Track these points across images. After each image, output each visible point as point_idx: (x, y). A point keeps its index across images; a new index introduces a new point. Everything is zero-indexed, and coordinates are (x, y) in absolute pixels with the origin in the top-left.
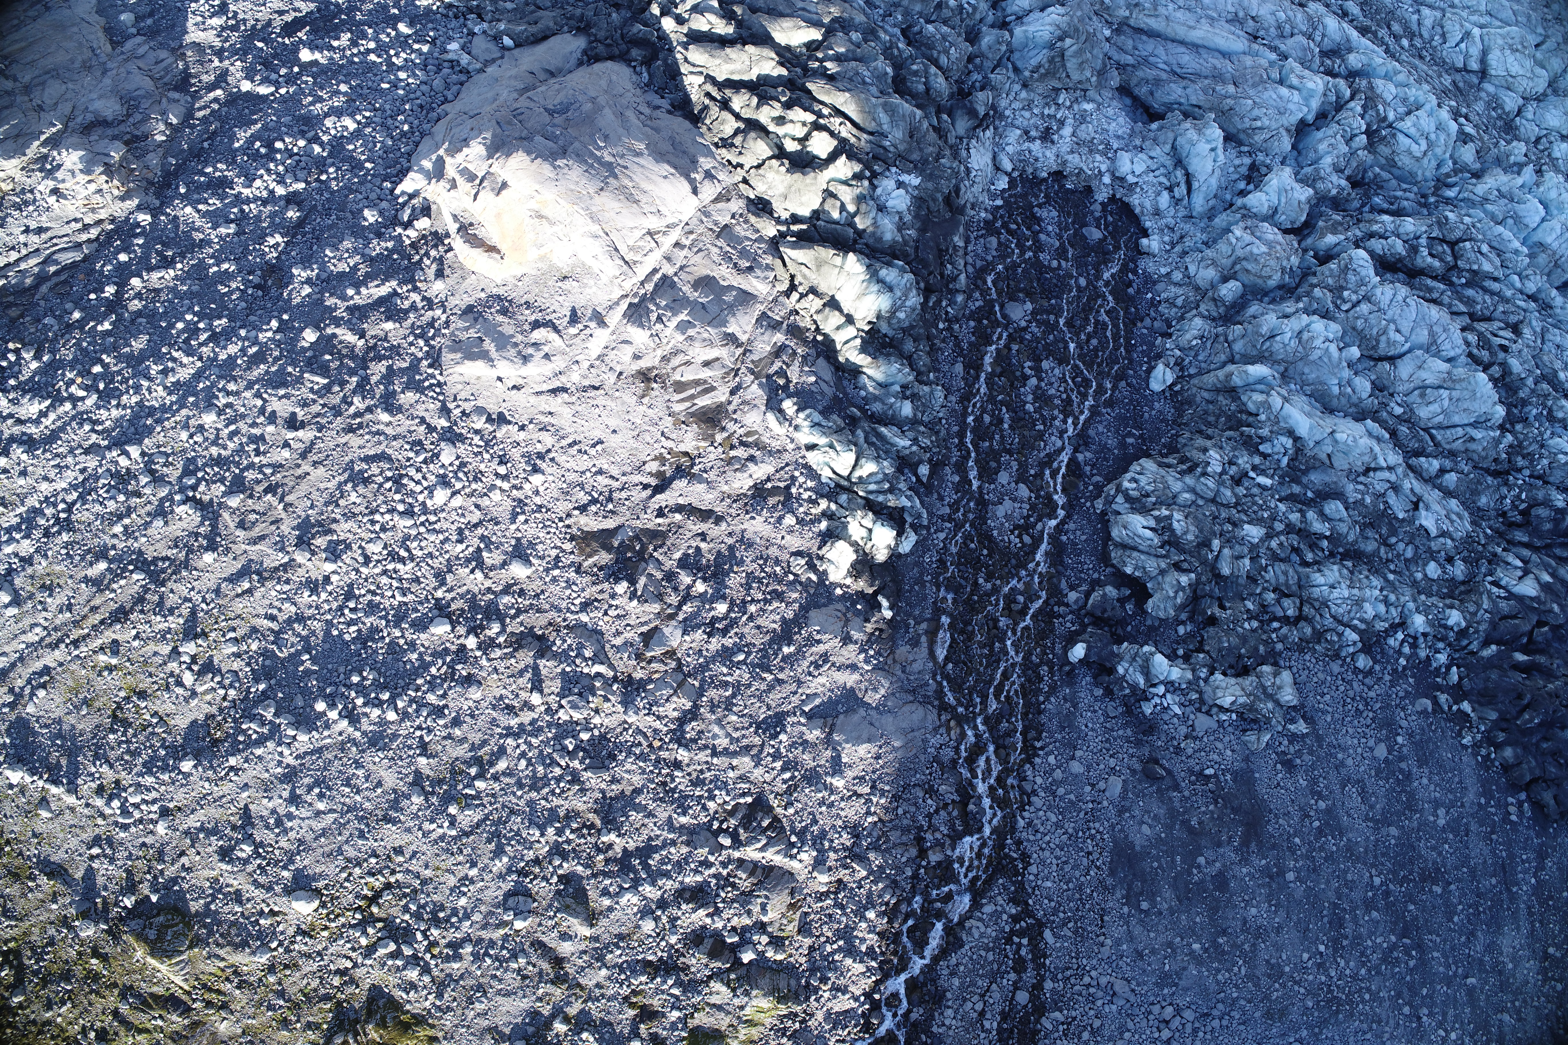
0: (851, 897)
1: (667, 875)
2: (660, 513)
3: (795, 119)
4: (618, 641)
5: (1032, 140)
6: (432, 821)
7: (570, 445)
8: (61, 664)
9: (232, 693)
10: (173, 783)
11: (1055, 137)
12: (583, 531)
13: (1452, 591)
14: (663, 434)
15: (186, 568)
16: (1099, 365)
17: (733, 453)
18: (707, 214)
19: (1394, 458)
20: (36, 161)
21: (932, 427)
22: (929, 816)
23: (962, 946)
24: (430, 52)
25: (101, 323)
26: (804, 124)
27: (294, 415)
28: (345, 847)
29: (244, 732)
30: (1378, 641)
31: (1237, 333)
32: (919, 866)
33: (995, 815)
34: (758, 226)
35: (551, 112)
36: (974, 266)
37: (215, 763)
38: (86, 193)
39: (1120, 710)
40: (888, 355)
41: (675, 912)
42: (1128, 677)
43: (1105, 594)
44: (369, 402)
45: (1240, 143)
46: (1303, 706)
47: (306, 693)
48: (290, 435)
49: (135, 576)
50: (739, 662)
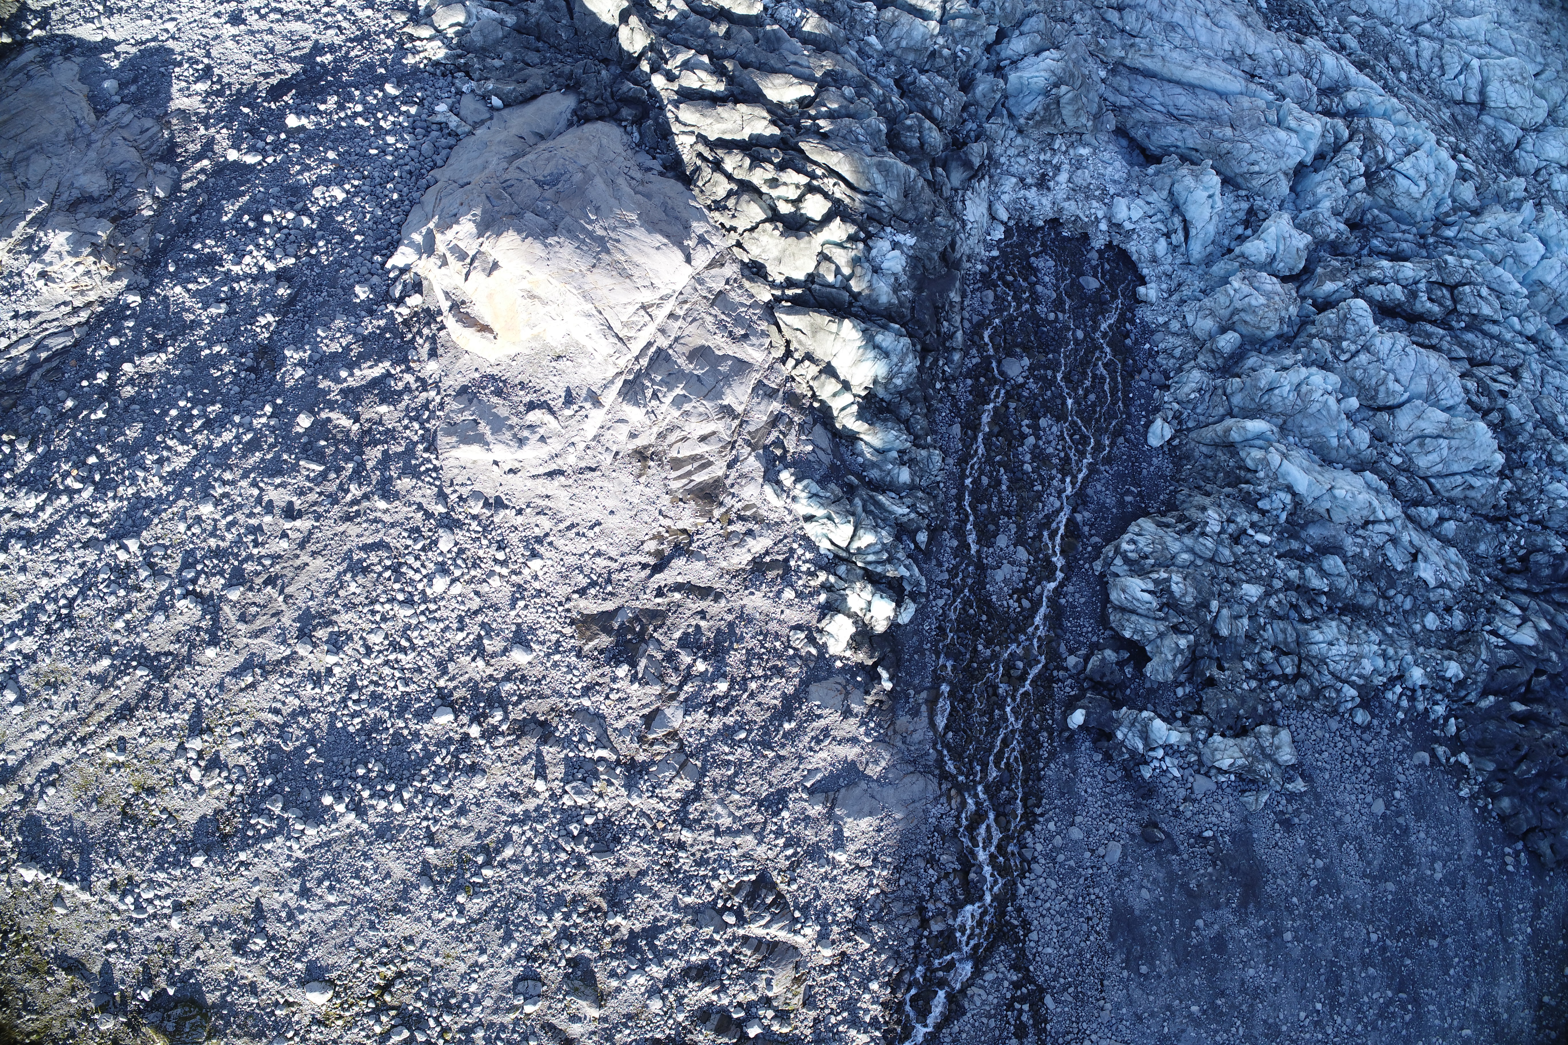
0: (855, 968)
1: (673, 954)
2: (660, 593)
3: (788, 181)
4: (620, 724)
5: (1027, 187)
6: (441, 910)
7: (568, 528)
8: (69, 762)
9: (239, 787)
10: (185, 878)
11: (1051, 184)
12: (582, 615)
13: (1451, 642)
14: (660, 512)
15: (189, 663)
16: (1098, 421)
17: (731, 528)
18: (701, 282)
19: (1393, 510)
20: (23, 242)
21: (930, 491)
22: (931, 886)
23: (964, 1014)
24: (418, 114)
25: (94, 411)
26: (797, 186)
28: (357, 938)
29: (253, 827)
30: (1376, 695)
31: (1235, 386)
32: (922, 936)
33: (996, 882)
34: (753, 291)
35: (541, 184)
36: (970, 321)
37: (226, 858)
38: (74, 275)
39: (1119, 774)
40: (885, 420)
41: (682, 990)
42: (1127, 742)
43: (1104, 658)
44: (366, 489)
45: (1238, 187)
46: (1301, 764)
47: (312, 786)
48: (288, 525)
49: (139, 673)
50: (741, 741)
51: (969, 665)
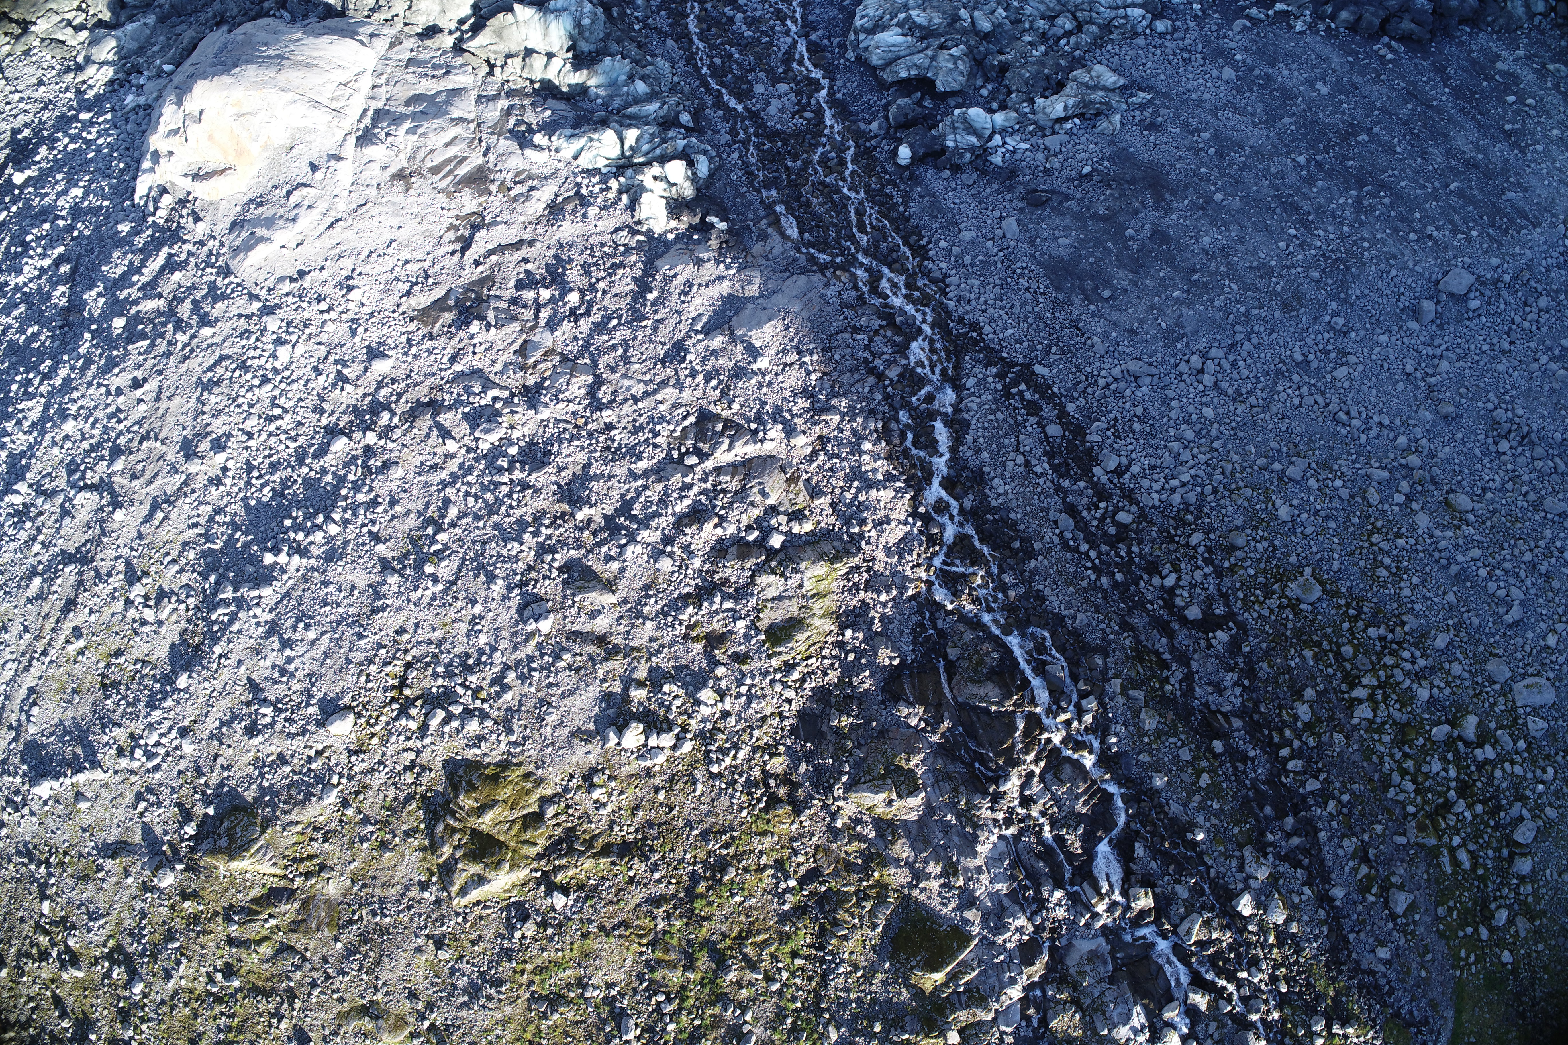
0: (839, 443)
1: (656, 515)
2: (477, 263)
4: (498, 367)
6: (416, 589)
7: (368, 256)
8: (40, 678)
9: (192, 601)
10: (178, 703)
12: (418, 310)
14: (442, 209)
15: (105, 535)
17: (513, 193)
18: (388, 58)
22: (867, 348)
23: (969, 424)
27: (135, 379)
28: (352, 655)
29: (216, 622)
32: (885, 387)
34: (436, 46)
37: (205, 663)
39: (975, 175)
40: (600, 61)
41: (685, 540)
42: (960, 145)
43: (899, 106)
44: (190, 332)
46: (1131, 81)
47: (251, 559)
48: (139, 393)
49: (67, 570)
50: (615, 327)
51: (790, 181)
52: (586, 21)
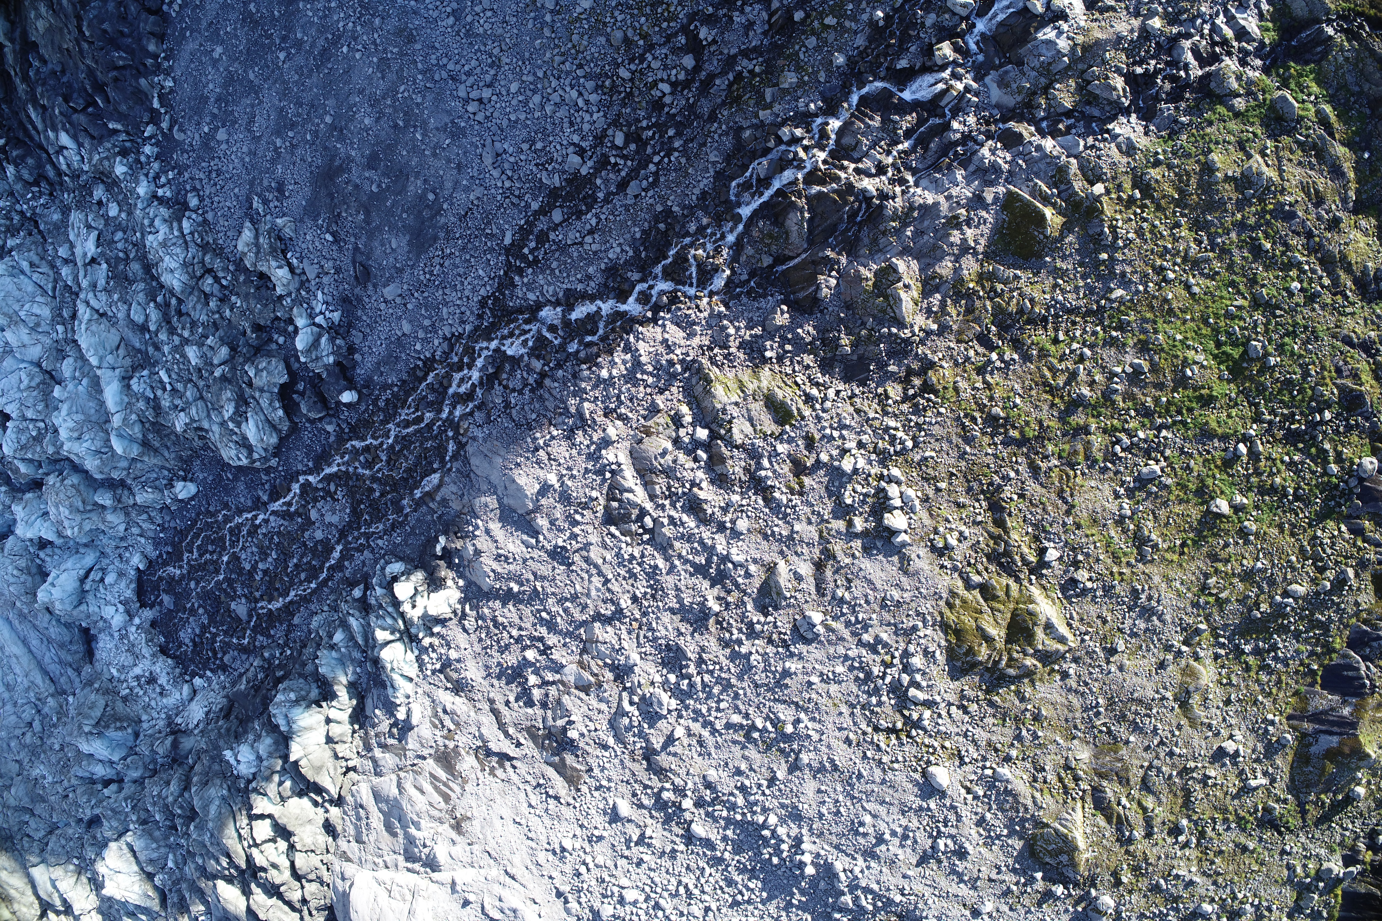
0: (607, 398)
2: (519, 745)
3: (264, 859)
4: (603, 706)
6: (809, 736)
7: (532, 840)
12: (569, 787)
13: (111, 185)
14: (478, 785)
17: (452, 727)
18: (360, 861)
19: (81, 308)
23: (568, 290)
26: (262, 851)
29: (874, 905)
30: (175, 203)
32: (551, 369)
33: (481, 349)
34: (341, 822)
37: (911, 908)
39: (354, 332)
40: (324, 677)
41: (718, 513)
42: (330, 351)
46: (245, 216)
47: (813, 886)
50: (548, 614)
51: (392, 491)
52: (292, 696)
